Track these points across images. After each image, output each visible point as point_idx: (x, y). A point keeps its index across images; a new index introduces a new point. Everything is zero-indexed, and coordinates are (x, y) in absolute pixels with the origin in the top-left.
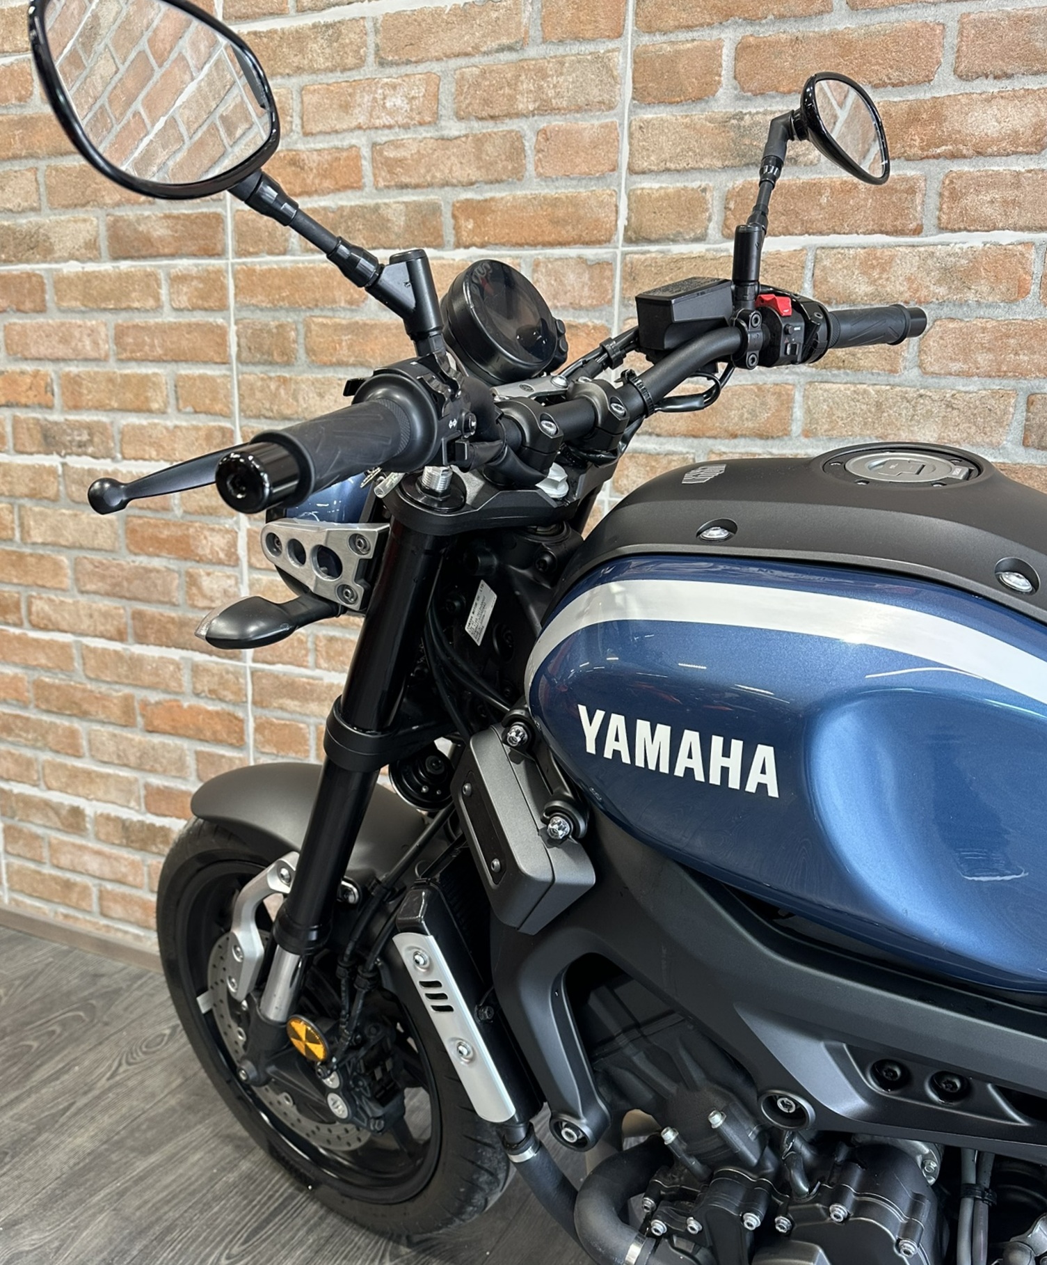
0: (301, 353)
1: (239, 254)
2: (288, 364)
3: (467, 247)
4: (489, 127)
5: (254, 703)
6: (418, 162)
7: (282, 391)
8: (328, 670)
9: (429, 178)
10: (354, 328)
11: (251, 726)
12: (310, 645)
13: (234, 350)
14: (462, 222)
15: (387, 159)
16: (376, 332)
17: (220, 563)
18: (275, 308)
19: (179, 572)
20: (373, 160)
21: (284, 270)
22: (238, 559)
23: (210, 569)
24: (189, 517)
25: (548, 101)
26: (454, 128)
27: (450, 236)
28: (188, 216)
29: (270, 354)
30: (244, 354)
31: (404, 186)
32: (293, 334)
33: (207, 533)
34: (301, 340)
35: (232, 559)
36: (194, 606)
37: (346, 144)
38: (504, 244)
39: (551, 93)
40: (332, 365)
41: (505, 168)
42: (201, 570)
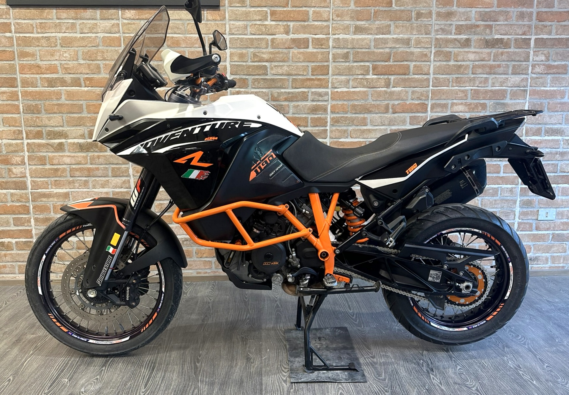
0: (43, 111)
1: (22, 87)
2: (38, 113)
3: (88, 87)
4: (91, 62)
5: (32, 201)
6: (73, 68)
7: (37, 120)
8: (56, 189)
9: (76, 72)
10: (58, 105)
11: (31, 207)
12: (49, 183)
13: (22, 110)
14: (86, 82)
15: (65, 67)
16: (64, 106)
17: (19, 165)
18: (34, 100)
19: (5, 169)
20: (61, 67)
21: (37, 91)
22: (25, 163)
23: (16, 166)
24: (8, 153)
25: (105, 58)
26: (82, 62)
27: (83, 85)
28: (5, 78)
29: (33, 111)
30: (25, 111)
31: (70, 73)
32: (40, 106)
33: (15, 157)
34: (43, 108)
35: (23, 163)
36: (10, 177)
37: (53, 63)
38: (97, 87)
39: (106, 56)
40: (52, 113)
41: (96, 71)
42: (13, 167)
